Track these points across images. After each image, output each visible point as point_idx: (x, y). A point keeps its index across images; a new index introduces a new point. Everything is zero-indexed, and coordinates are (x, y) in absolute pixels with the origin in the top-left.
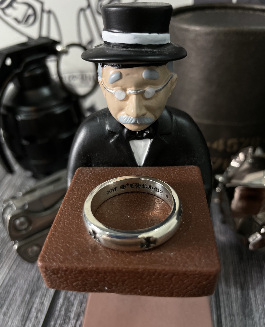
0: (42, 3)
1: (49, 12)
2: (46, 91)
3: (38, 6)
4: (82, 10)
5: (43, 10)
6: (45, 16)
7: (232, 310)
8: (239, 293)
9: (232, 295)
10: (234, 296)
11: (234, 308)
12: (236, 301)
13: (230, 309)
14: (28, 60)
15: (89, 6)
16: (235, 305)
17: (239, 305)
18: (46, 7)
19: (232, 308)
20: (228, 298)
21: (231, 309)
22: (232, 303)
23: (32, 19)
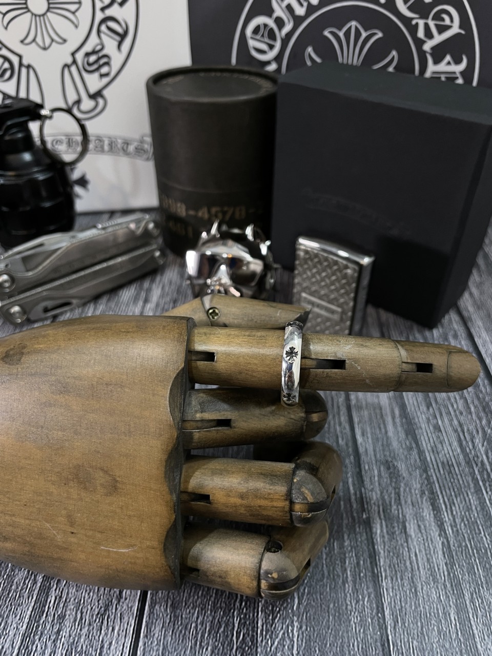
0: (20, 57)
1: (29, 67)
2: (27, 157)
3: (15, 60)
4: (67, 66)
5: (21, 65)
6: (24, 71)
14: (9, 123)
15: (74, 62)
18: (25, 62)
23: (8, 74)
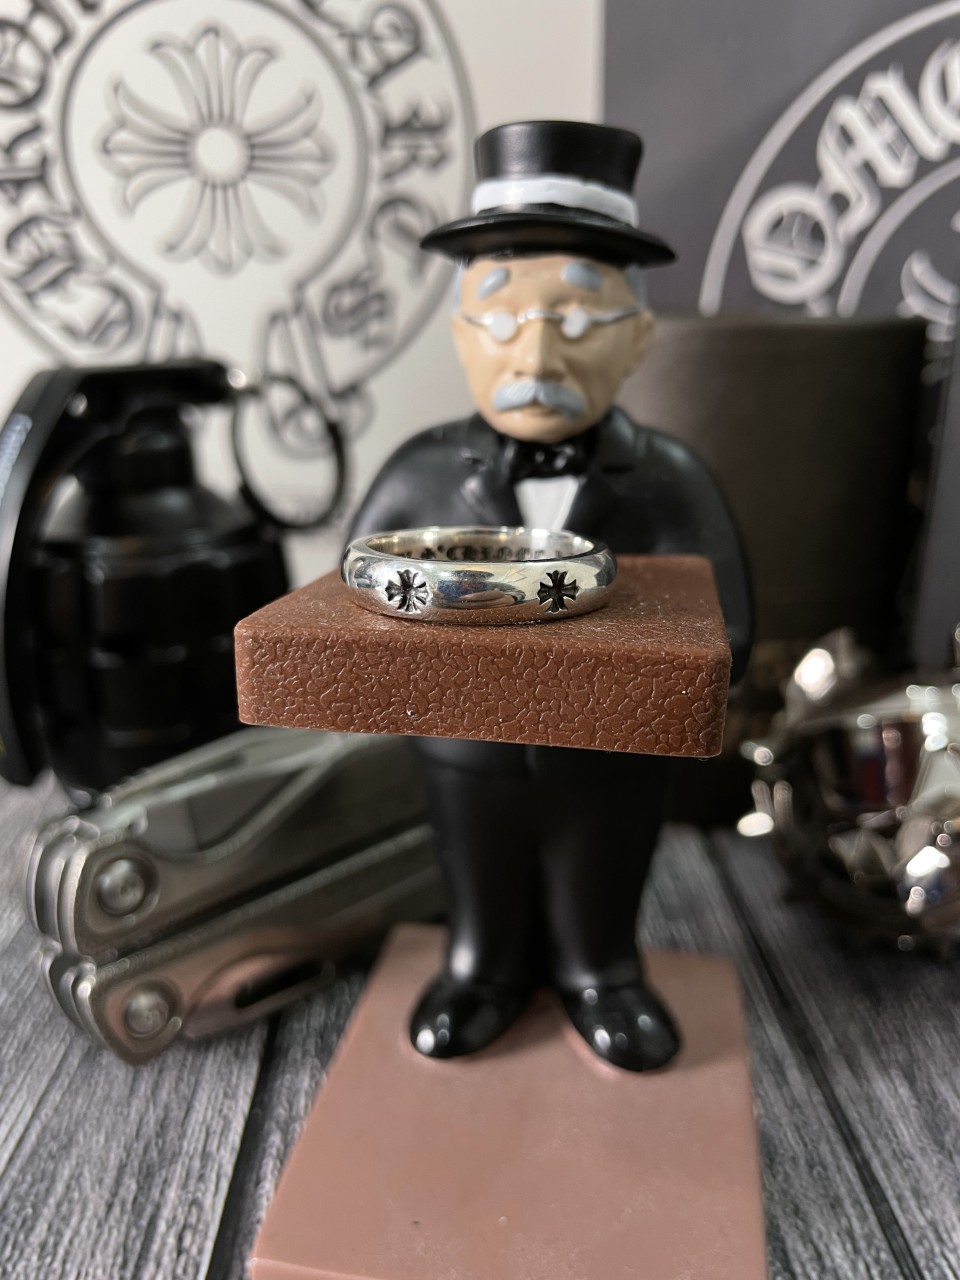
7: (898, 1144)
8: (904, 1091)
9: (885, 1103)
10: (890, 1104)
11: (903, 1135)
12: (905, 1115)
13: (890, 1141)
15: (301, 305)
16: (902, 1126)
17: (917, 1126)
19: (896, 1136)
20: (876, 1112)
21: (894, 1140)
22: (890, 1122)
